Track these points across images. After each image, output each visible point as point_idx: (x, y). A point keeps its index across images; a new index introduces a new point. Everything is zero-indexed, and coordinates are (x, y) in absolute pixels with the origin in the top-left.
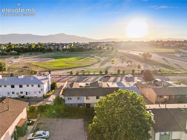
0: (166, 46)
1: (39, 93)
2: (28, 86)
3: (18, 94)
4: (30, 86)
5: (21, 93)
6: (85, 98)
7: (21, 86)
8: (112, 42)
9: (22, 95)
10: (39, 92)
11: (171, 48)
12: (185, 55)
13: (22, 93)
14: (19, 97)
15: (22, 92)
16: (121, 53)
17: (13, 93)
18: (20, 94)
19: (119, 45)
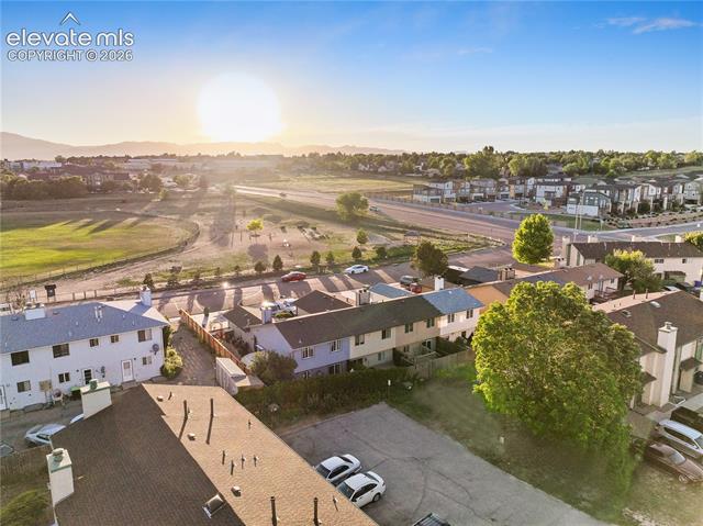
0: (364, 171)
1: (145, 363)
2: (93, 343)
3: (44, 386)
4: (105, 341)
5: (61, 381)
6: (352, 340)
7: (60, 351)
8: (165, 156)
9: (66, 388)
10: (144, 359)
11: (380, 176)
12: (439, 197)
13: (64, 378)
14: (60, 398)
15: (67, 375)
16: (246, 198)
17: (21, 387)
18: (57, 385)
19: (206, 168)
